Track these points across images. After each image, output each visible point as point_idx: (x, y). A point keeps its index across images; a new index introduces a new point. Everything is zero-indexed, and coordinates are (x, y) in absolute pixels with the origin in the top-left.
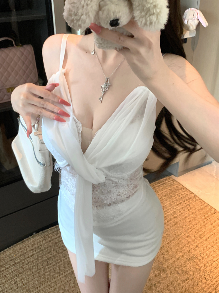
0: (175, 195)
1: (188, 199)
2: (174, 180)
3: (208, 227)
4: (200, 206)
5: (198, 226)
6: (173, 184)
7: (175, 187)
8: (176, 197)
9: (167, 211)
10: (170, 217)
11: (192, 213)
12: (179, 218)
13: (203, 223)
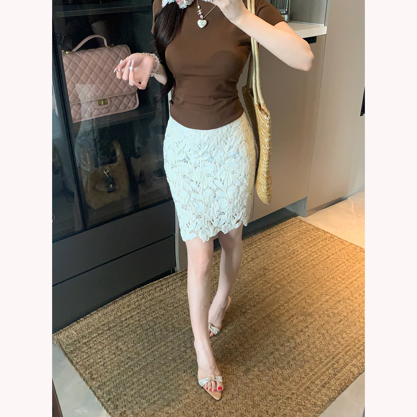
2: (302, 221)
4: (341, 246)
6: (301, 225)
8: (307, 238)
10: (306, 260)
13: (349, 263)
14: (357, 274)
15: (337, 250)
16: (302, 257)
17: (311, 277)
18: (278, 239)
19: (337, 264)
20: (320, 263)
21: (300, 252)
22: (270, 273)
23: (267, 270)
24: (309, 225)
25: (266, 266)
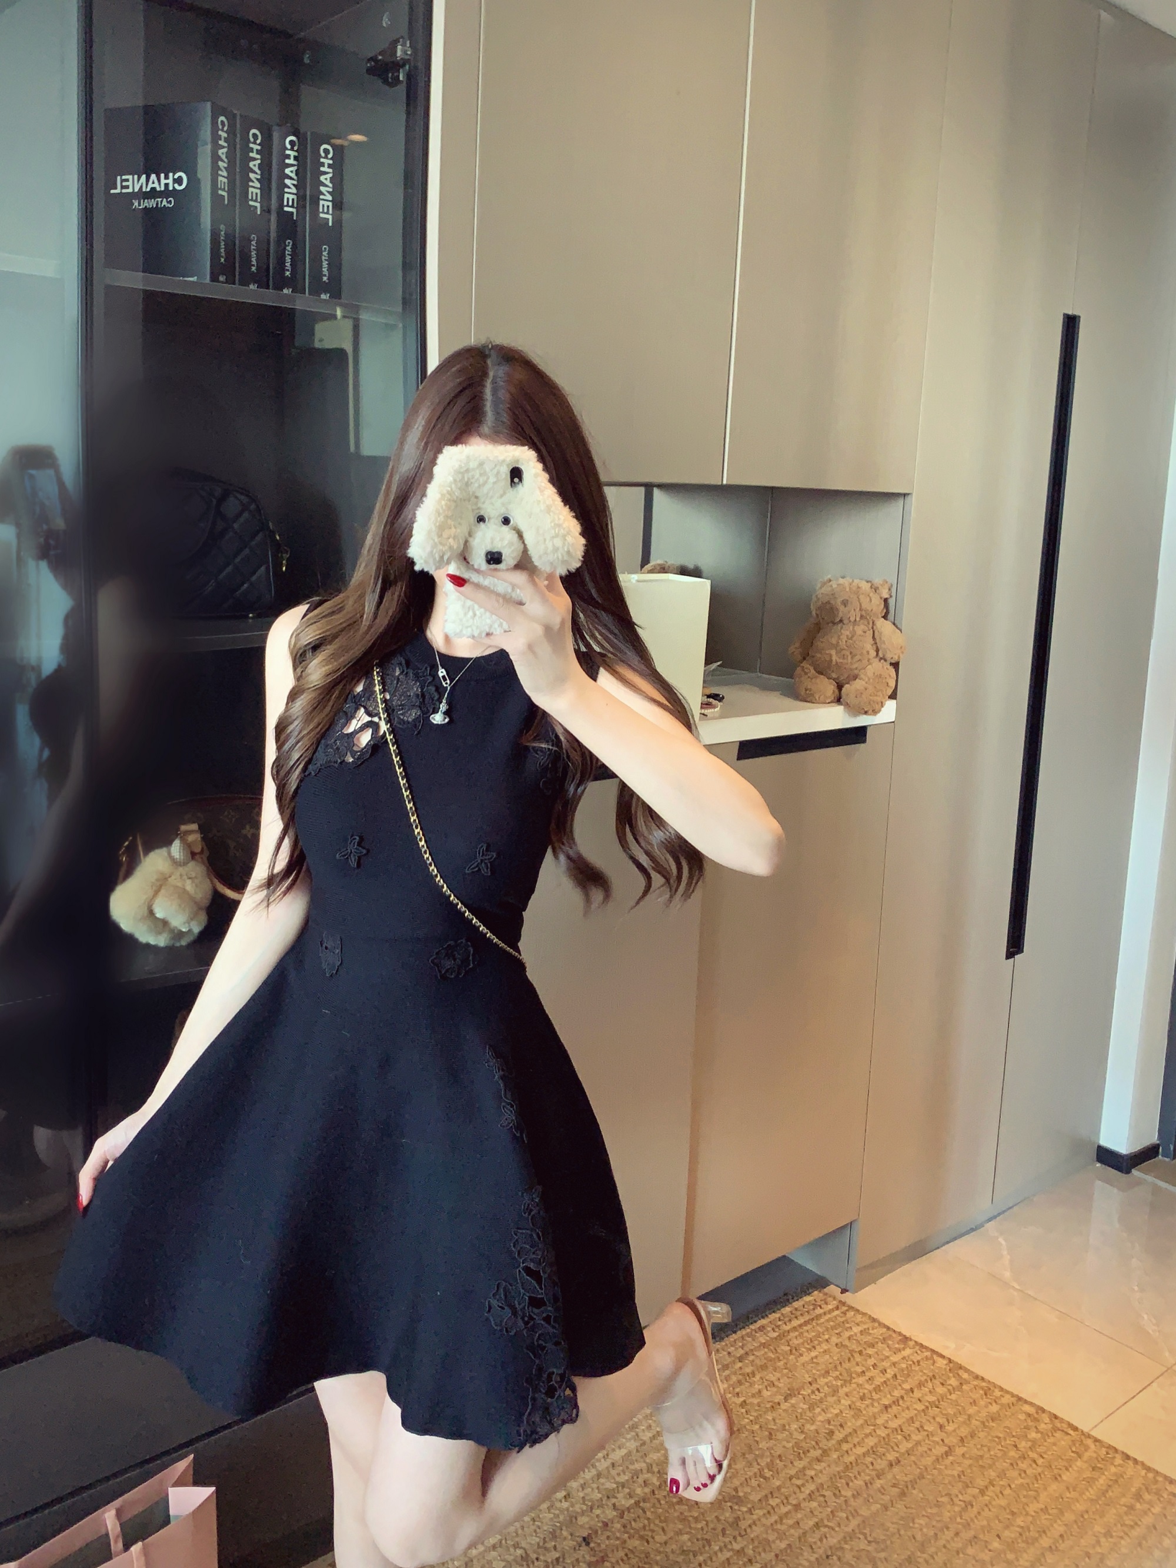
0: (864, 1369)
1: (923, 1379)
2: (844, 1304)
3: (1045, 1493)
4: (986, 1406)
5: (1001, 1493)
6: (843, 1323)
7: (856, 1334)
8: (868, 1374)
9: (849, 1439)
10: (872, 1464)
11: (962, 1440)
12: (911, 1466)
13: (1020, 1475)
14: (1056, 1522)
15: (974, 1421)
16: (859, 1451)
17: (898, 1536)
18: (772, 1377)
19: (981, 1482)
20: (921, 1477)
21: (850, 1430)
22: (755, 1517)
23: (746, 1506)
24: (869, 1325)
25: (739, 1489)
